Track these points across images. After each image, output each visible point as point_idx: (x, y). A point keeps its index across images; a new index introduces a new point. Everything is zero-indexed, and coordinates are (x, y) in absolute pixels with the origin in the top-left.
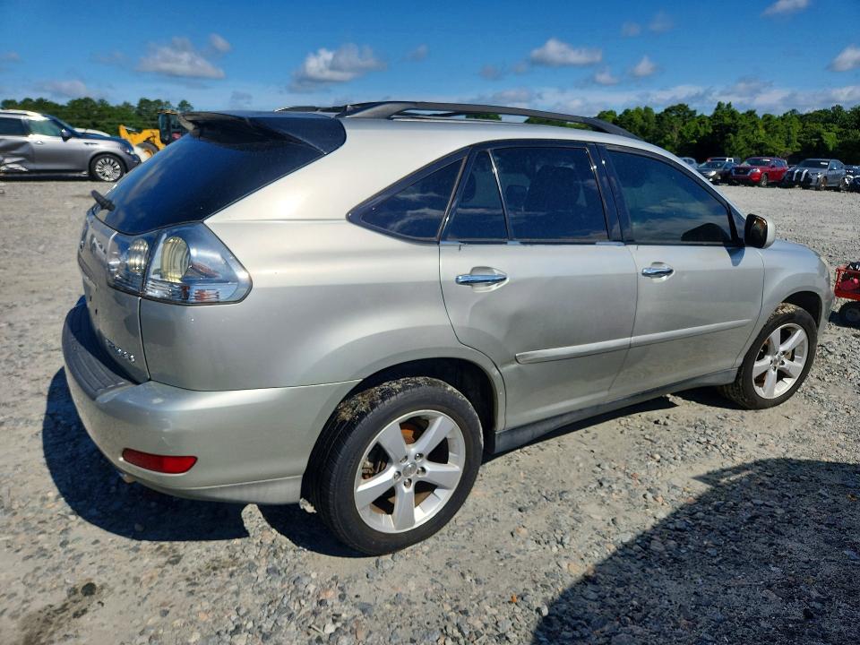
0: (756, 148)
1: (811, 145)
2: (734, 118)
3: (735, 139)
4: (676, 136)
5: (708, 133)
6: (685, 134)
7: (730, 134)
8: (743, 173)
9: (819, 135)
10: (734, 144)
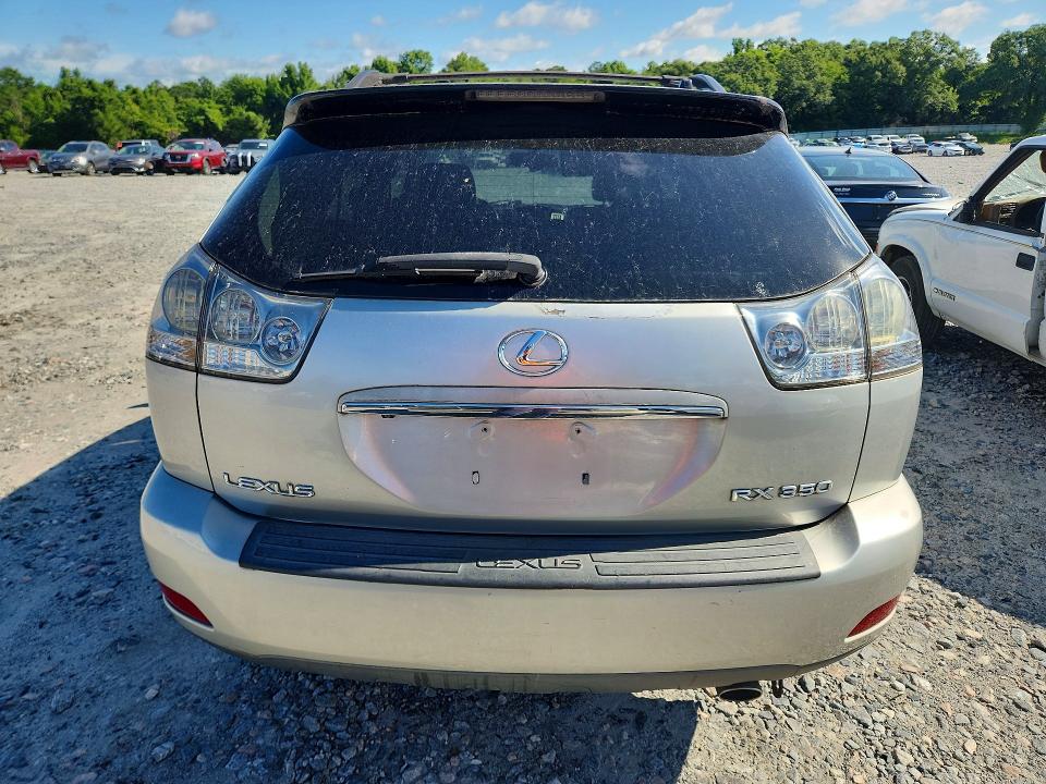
0: (136, 128)
1: (197, 124)
2: (94, 89)
3: (106, 117)
4: (19, 113)
5: (66, 109)
6: (32, 109)
7: (97, 111)
8: (181, 160)
9: (202, 112)
10: (106, 124)
